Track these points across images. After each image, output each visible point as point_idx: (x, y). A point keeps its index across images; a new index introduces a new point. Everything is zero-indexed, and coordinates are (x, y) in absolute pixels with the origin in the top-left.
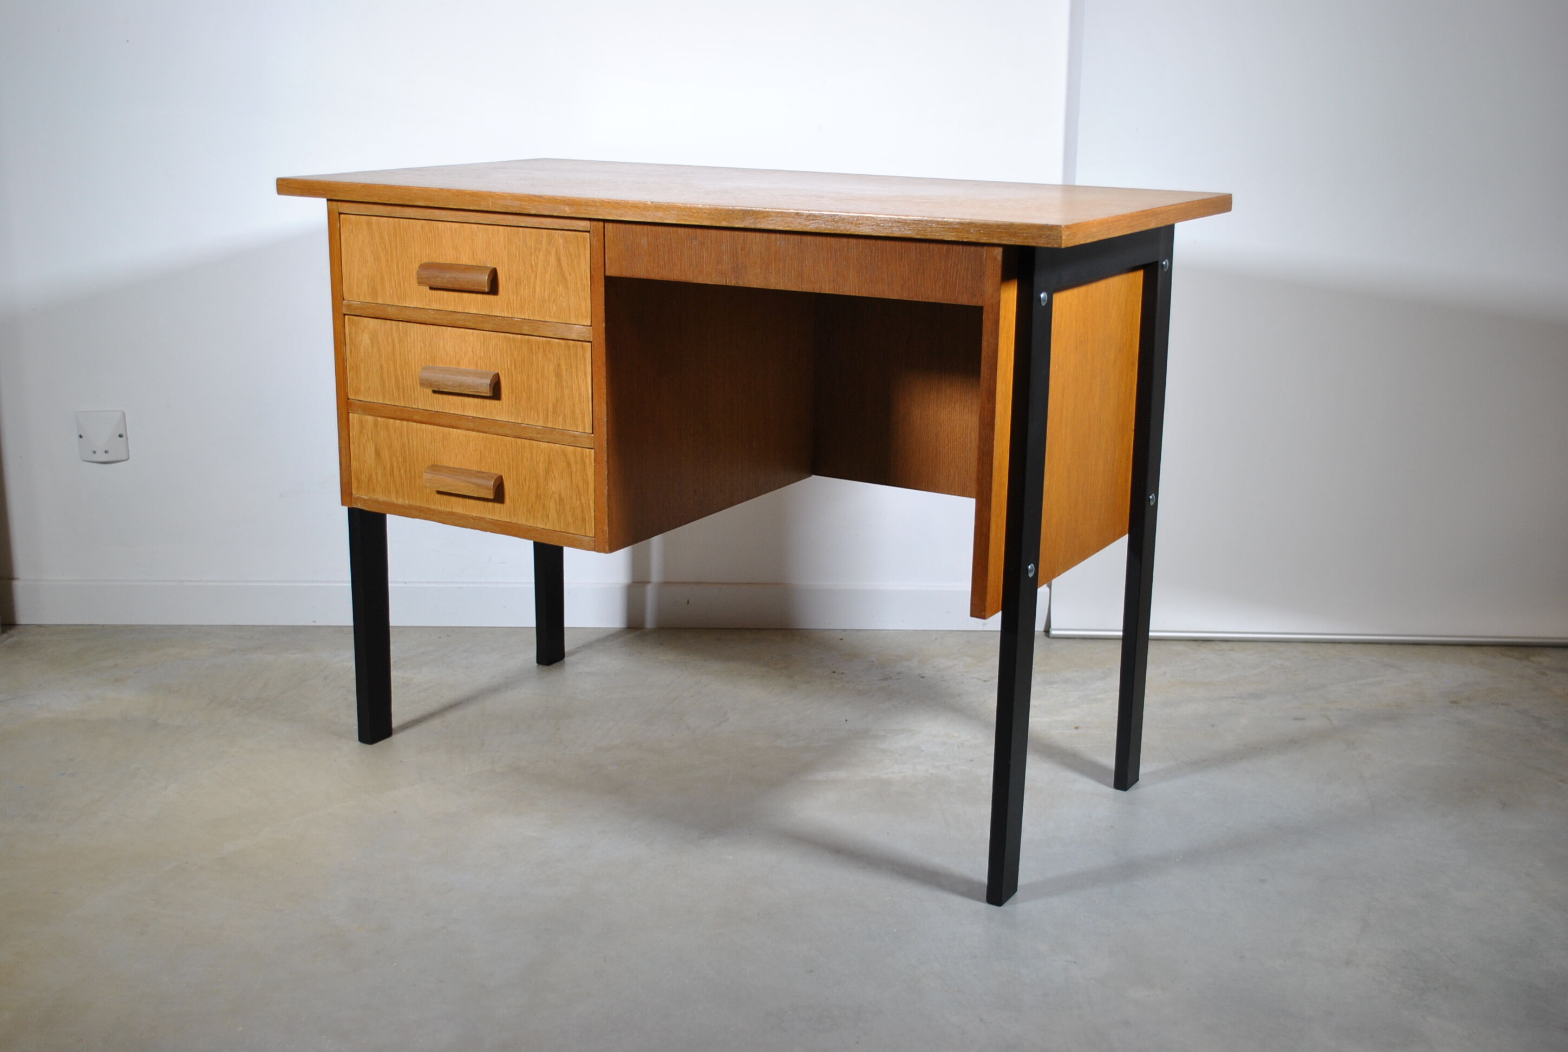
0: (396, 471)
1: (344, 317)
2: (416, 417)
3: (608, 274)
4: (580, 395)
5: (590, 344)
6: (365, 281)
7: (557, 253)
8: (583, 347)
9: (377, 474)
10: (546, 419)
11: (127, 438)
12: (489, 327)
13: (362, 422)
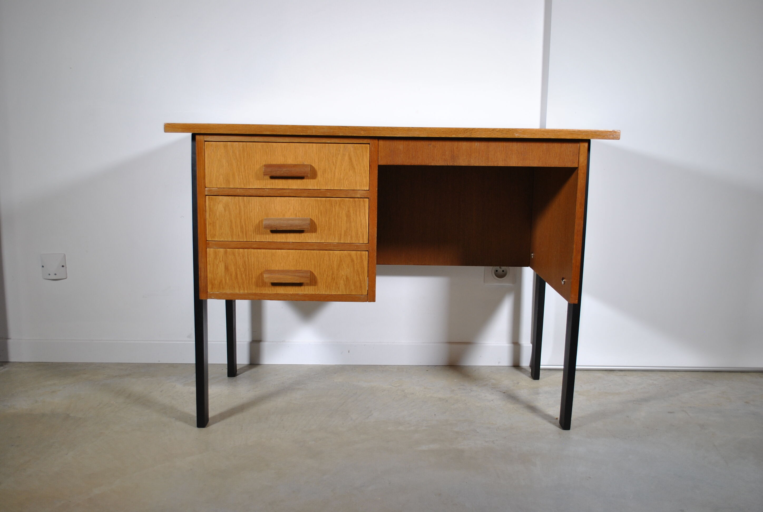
0: (239, 276)
1: (206, 197)
2: (254, 246)
3: (380, 164)
4: (361, 225)
5: (368, 199)
6: (221, 176)
7: (349, 155)
8: (364, 201)
9: (225, 280)
10: (340, 239)
11: (66, 268)
12: (305, 195)
13: (216, 252)
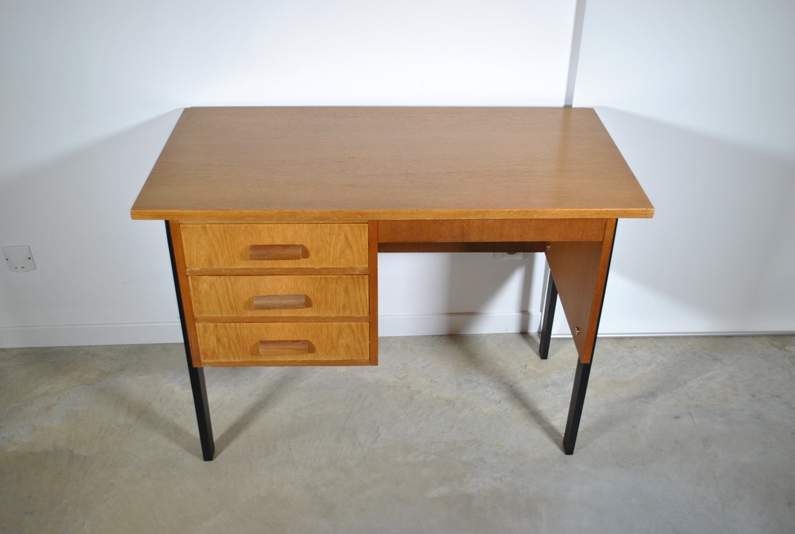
0: (233, 347)
1: (188, 278)
2: (246, 320)
3: (380, 242)
4: (361, 299)
5: (368, 276)
6: (203, 258)
7: (345, 234)
8: (363, 277)
9: (219, 350)
10: (338, 313)
13: (205, 327)
